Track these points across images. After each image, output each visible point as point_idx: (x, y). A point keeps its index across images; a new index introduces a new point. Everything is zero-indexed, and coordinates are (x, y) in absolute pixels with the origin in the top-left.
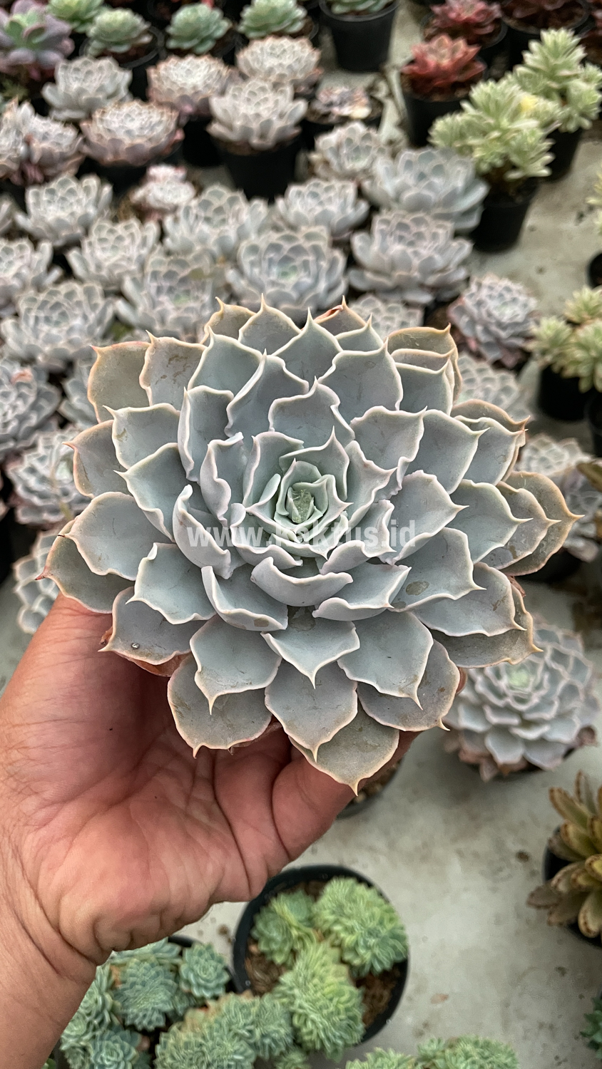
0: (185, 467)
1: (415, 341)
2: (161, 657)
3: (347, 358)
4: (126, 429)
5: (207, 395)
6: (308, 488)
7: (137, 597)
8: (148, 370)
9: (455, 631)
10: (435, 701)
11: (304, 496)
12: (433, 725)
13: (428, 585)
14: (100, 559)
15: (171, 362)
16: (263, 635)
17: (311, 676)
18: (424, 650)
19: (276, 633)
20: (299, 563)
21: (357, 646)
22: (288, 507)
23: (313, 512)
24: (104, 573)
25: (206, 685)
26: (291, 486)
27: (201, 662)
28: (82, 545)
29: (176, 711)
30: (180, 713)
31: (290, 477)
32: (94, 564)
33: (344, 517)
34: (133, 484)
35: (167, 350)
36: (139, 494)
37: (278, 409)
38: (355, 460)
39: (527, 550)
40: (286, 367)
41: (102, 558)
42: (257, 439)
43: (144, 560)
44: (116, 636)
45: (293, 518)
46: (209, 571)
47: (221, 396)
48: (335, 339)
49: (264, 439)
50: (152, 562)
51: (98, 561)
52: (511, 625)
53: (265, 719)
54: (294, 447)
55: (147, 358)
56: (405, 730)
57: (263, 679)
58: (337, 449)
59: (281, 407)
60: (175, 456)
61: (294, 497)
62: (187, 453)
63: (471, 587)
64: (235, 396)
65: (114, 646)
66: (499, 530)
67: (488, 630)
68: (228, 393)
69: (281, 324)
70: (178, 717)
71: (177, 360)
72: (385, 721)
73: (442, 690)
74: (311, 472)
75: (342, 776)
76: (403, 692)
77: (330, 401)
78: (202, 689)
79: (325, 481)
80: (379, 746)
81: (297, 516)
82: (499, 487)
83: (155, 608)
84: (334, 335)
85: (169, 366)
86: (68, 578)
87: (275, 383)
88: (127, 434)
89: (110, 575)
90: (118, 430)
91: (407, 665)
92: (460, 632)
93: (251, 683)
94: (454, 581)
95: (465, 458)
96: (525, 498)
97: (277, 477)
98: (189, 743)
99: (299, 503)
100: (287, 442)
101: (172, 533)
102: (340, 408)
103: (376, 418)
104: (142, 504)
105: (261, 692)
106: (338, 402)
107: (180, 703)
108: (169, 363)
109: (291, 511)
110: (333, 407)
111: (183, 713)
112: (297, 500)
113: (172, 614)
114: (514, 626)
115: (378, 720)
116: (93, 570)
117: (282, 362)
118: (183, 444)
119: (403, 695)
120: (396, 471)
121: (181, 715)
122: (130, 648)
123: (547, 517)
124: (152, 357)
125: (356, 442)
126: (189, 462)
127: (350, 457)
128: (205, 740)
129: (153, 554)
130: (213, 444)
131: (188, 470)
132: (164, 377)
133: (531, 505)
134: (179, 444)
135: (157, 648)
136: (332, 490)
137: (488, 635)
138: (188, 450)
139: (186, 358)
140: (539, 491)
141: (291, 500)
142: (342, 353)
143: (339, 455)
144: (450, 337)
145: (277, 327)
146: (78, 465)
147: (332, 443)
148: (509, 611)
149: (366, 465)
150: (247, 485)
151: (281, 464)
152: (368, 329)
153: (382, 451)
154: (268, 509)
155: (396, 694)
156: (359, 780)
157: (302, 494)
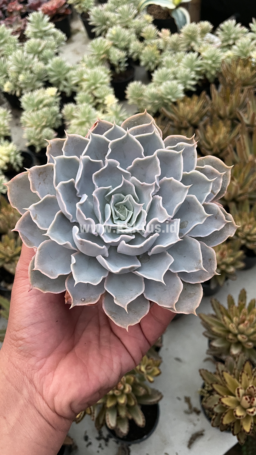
0: (69, 219)
1: (134, 122)
2: (95, 299)
3: (114, 144)
4: (36, 213)
5: (64, 185)
6: (122, 204)
7: (77, 282)
8: (33, 184)
9: (205, 235)
10: (209, 265)
11: (122, 208)
12: (213, 275)
13: (187, 222)
14: (52, 272)
15: (40, 176)
16: (134, 272)
17: (162, 281)
18: (198, 249)
19: (138, 269)
20: (134, 237)
21: (173, 260)
22: (117, 215)
23: (128, 212)
24: (57, 277)
25: (120, 303)
26: (114, 206)
27: (114, 294)
28: (43, 271)
29: (112, 317)
30: (113, 317)
31: (113, 203)
32: (52, 276)
33: (143, 210)
34: (52, 236)
35: (37, 172)
36: (57, 239)
37: (95, 177)
38: (137, 185)
39: (218, 189)
40: (91, 158)
41: (53, 271)
42: (94, 194)
43: (71, 265)
44: (73, 300)
45: (121, 219)
46: (100, 257)
47: (70, 182)
48: (103, 136)
49: (96, 193)
50: (75, 264)
51: (52, 274)
52: (225, 222)
53: (147, 303)
54: (108, 191)
55: (30, 179)
56: (203, 282)
57: (141, 289)
58: (127, 183)
59: (97, 176)
60: (63, 216)
61: (118, 210)
63: (207, 216)
64: (75, 180)
65: (74, 304)
66: (206, 187)
67: (218, 228)
68: (72, 179)
69: (78, 139)
70: (114, 319)
71: (42, 174)
72: (194, 282)
73: (210, 260)
74: (120, 197)
75: (188, 311)
76: (197, 268)
77: (116, 165)
78: (119, 305)
79: (128, 198)
80: (196, 292)
81: (123, 217)
82: (197, 169)
83: (86, 282)
84: (102, 135)
85: (40, 178)
86: (42, 285)
87: (90, 167)
88: (38, 215)
89: (59, 276)
90: (33, 216)
91: (194, 257)
92: (207, 234)
93: (137, 293)
94: (198, 216)
95: (180, 164)
96: (208, 168)
97: (107, 205)
98: (122, 327)
99: (121, 211)
100: (106, 189)
101: (76, 247)
102: (120, 166)
103: (138, 164)
104: (60, 242)
105: (142, 294)
106: (119, 164)
107: (111, 313)
108: (39, 177)
109: (119, 216)
110: (118, 167)
111: (114, 316)
112: (119, 210)
113: (94, 281)
114: (227, 222)
115: (191, 283)
116: (52, 278)
117: (88, 157)
118: (64, 210)
119: (198, 270)
120: (156, 183)
121: (114, 318)
122: (81, 302)
123: (220, 172)
124: (32, 178)
125: (133, 177)
126: (69, 216)
127: (134, 184)
128: (129, 323)
129: (74, 260)
130: (77, 204)
131: (71, 219)
132: (40, 183)
133: (212, 170)
134: (62, 210)
135: (92, 296)
136: (133, 201)
137: (219, 230)
138: (68, 211)
139: (45, 171)
140: (211, 163)
141: (118, 212)
142: (111, 142)
143: (129, 185)
144: (148, 114)
145: (77, 141)
146: (23, 237)
147: (124, 181)
148: (222, 217)
149: (142, 185)
150: (99, 215)
151: (106, 199)
152: (115, 126)
153: (145, 175)
154: (111, 221)
155: (195, 271)
156: (195, 310)
157: (121, 207)
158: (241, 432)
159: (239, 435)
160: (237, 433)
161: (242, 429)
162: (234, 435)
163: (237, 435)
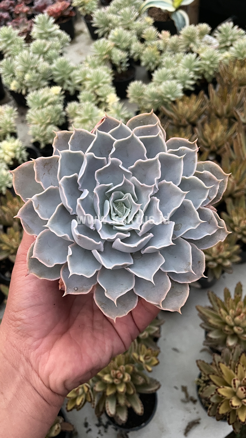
0: (69, 211)
1: (140, 121)
2: (88, 290)
3: (119, 143)
4: (38, 203)
5: (67, 179)
6: (120, 201)
7: (72, 273)
8: (37, 175)
9: (197, 238)
10: (198, 267)
12: (201, 277)
13: (181, 225)
16: (126, 269)
17: (152, 280)
18: (189, 251)
19: (130, 266)
20: (129, 235)
21: (164, 261)
22: (115, 212)
23: (126, 210)
24: (53, 266)
25: (111, 296)
26: (113, 202)
27: (105, 287)
28: (40, 258)
31: (112, 200)
32: (48, 264)
33: (140, 210)
34: (52, 228)
35: (42, 163)
36: (56, 231)
37: (98, 174)
38: (136, 185)
39: (214, 195)
40: (95, 155)
41: (50, 260)
42: (95, 191)
43: (68, 257)
44: (67, 288)
45: (119, 215)
46: (95, 252)
47: (73, 177)
48: (108, 134)
49: (97, 189)
50: (71, 256)
51: (48, 262)
52: (218, 228)
53: (136, 298)
54: (109, 188)
56: (190, 283)
57: (131, 285)
58: (128, 182)
59: (99, 173)
60: (63, 208)
61: (116, 206)
62: (68, 206)
63: (200, 222)
64: (78, 174)
65: (67, 292)
66: (202, 194)
67: (210, 233)
68: (76, 174)
71: (47, 165)
72: (182, 281)
73: (199, 262)
74: (120, 194)
75: (174, 309)
76: (186, 270)
77: (118, 164)
78: (109, 298)
79: (127, 197)
80: (183, 291)
81: (121, 214)
82: (195, 175)
83: (80, 274)
84: (107, 132)
85: (45, 169)
86: (38, 271)
87: (94, 164)
88: (41, 206)
89: (55, 265)
90: (36, 206)
91: (184, 259)
92: (199, 237)
93: (127, 288)
94: (192, 221)
95: (180, 168)
96: (207, 174)
97: (107, 201)
99: (119, 208)
100: (107, 186)
101: (74, 240)
102: (123, 165)
103: (139, 165)
104: (58, 234)
105: (132, 290)
106: (121, 163)
107: (102, 304)
108: (44, 167)
109: (117, 213)
110: (120, 166)
111: (104, 307)
113: (87, 274)
114: (219, 228)
115: (179, 282)
116: (48, 266)
117: (92, 154)
118: (65, 203)
119: (187, 272)
120: (155, 185)
122: (74, 291)
123: (218, 179)
124: (37, 169)
125: (134, 177)
126: (70, 209)
127: (134, 184)
128: (117, 315)
129: (70, 252)
130: (78, 200)
131: (71, 212)
132: (44, 174)
133: (210, 177)
134: (63, 203)
135: (84, 286)
136: (131, 200)
137: (210, 235)
139: (51, 164)
140: (210, 169)
141: (116, 209)
142: (116, 141)
143: (129, 184)
145: (83, 136)
146: (24, 225)
147: (125, 180)
148: (215, 223)
149: (142, 186)
150: (98, 211)
151: (106, 195)
152: (121, 124)
153: (145, 175)
154: (109, 217)
155: (184, 272)
156: (180, 308)
157: (119, 205)
158: (236, 421)
159: (235, 424)
160: (233, 422)
161: (238, 419)
162: (230, 424)
163: (233, 424)
